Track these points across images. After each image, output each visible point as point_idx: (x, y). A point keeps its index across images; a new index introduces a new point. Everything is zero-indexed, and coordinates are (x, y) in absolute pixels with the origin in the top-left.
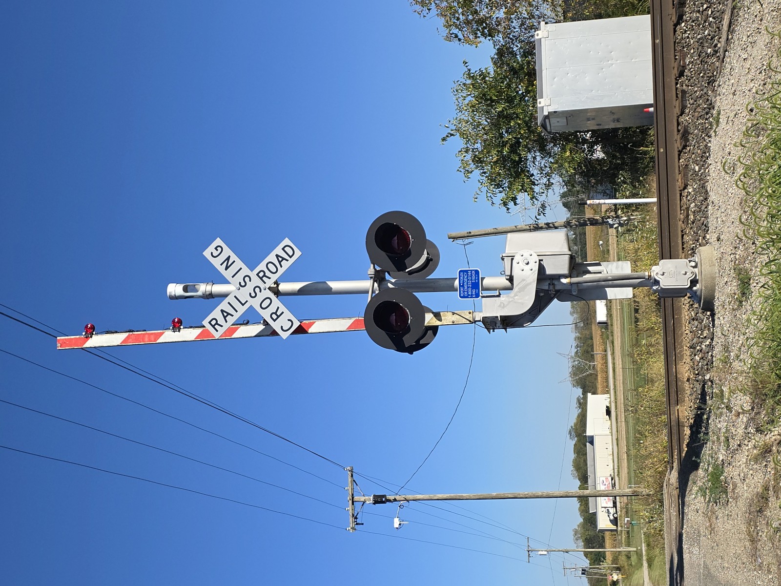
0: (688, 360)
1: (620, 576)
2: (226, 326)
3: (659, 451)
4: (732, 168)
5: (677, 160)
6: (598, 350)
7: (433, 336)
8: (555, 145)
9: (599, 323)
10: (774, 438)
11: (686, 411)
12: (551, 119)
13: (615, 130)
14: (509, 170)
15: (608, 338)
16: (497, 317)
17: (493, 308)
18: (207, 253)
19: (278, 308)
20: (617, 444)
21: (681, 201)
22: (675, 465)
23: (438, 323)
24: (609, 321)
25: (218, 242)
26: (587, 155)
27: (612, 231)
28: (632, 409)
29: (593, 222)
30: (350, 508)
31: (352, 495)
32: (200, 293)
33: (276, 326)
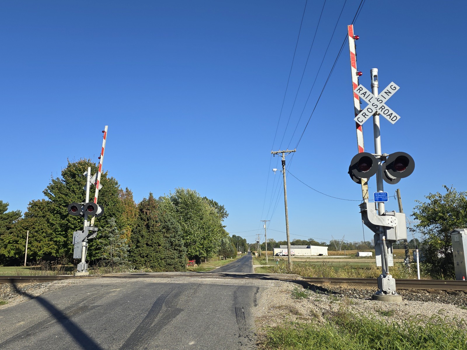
0: (349, 288)
1: (257, 256)
2: (359, 95)
3: (308, 273)
4: (441, 313)
5: (441, 289)
6: (346, 252)
7: (357, 182)
8: (444, 236)
9: (358, 253)
10: (321, 319)
11: (327, 285)
12: (457, 235)
13: (453, 264)
14: (431, 216)
15: (352, 256)
16: (366, 209)
17: (370, 207)
18: (392, 83)
19: (368, 116)
20: (307, 258)
21: (422, 290)
22: (304, 279)
23: (363, 184)
24: (359, 257)
25: (398, 88)
26: (439, 250)
27: (403, 260)
28: (324, 264)
29: (407, 252)
30: (280, 151)
31: (285, 152)
32: (374, 82)
33: (360, 115)
